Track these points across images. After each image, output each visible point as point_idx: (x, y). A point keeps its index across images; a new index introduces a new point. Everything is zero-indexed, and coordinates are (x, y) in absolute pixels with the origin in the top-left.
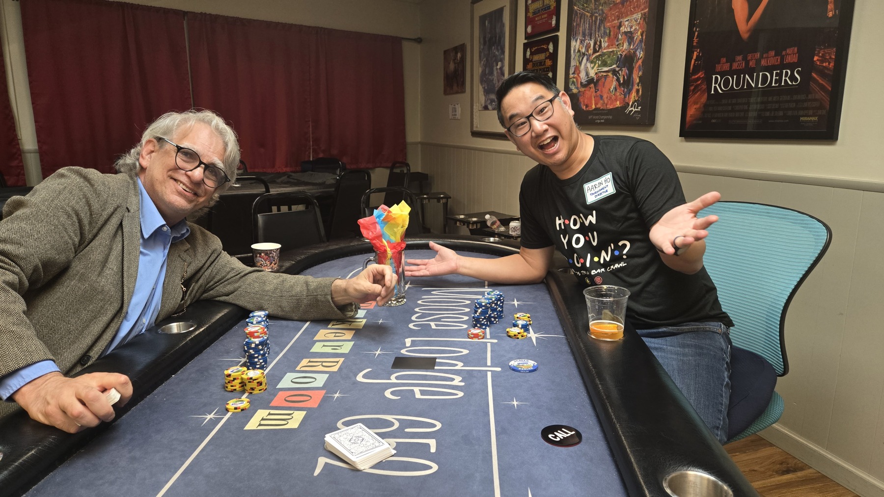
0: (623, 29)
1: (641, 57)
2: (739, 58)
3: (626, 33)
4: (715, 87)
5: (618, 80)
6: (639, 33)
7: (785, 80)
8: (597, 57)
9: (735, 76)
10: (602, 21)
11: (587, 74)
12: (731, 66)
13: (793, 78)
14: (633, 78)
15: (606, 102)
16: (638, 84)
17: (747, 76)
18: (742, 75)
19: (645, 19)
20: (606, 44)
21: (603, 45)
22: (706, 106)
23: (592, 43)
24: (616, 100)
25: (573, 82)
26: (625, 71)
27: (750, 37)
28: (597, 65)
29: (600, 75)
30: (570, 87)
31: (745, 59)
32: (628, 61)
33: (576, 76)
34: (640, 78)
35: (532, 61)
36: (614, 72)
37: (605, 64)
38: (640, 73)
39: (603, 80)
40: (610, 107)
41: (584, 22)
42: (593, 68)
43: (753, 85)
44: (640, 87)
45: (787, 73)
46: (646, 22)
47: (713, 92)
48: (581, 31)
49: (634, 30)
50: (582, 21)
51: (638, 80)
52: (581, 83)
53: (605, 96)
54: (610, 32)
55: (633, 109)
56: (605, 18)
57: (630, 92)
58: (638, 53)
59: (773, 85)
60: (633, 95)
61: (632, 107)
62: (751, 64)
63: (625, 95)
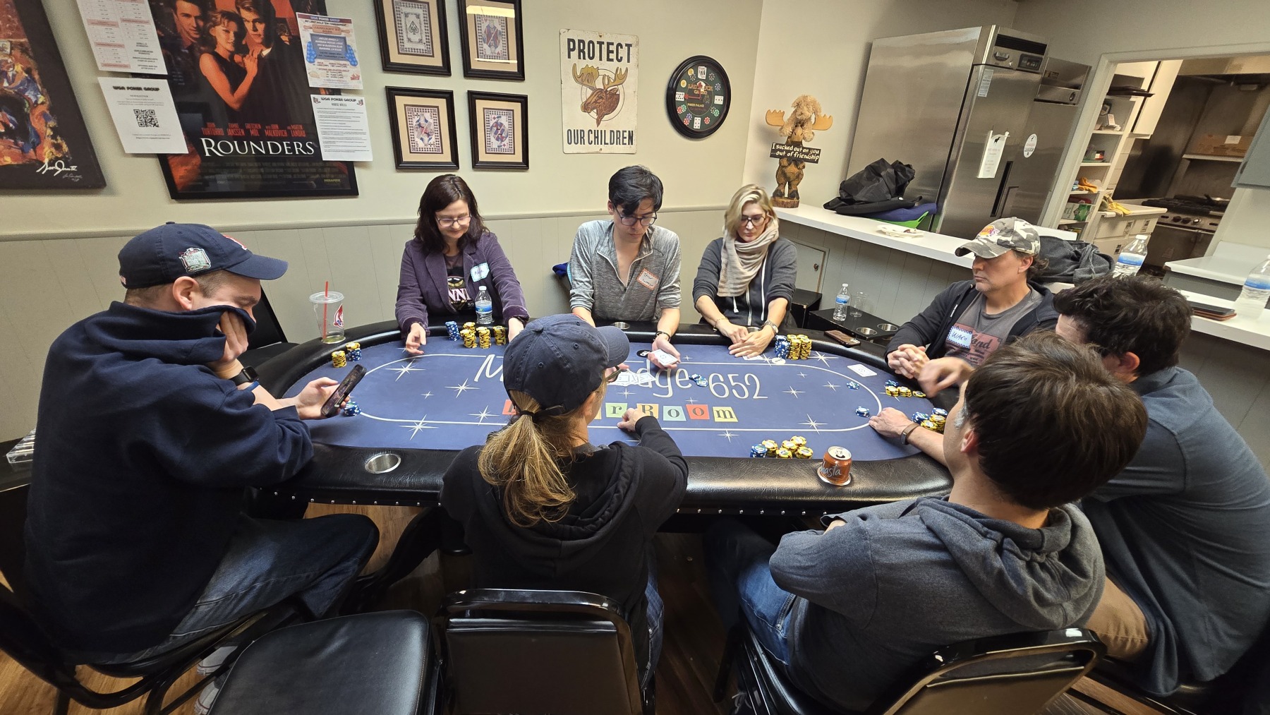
1: (43, 103)
2: (236, 125)
4: (210, 151)
6: (19, 68)
7: (299, 150)
9: (235, 142)
12: (226, 133)
13: (305, 149)
14: (33, 128)
16: (54, 137)
17: (251, 143)
18: (245, 142)
22: (200, 167)
27: (242, 107)
31: (242, 126)
34: (52, 129)
38: (52, 124)
43: (264, 152)
44: (59, 141)
45: (298, 146)
46: (30, 57)
47: (207, 154)
51: (49, 132)
55: (56, 167)
57: (34, 145)
58: (30, 94)
59: (287, 153)
60: (47, 153)
61: (51, 164)
62: (252, 132)
63: (22, 150)
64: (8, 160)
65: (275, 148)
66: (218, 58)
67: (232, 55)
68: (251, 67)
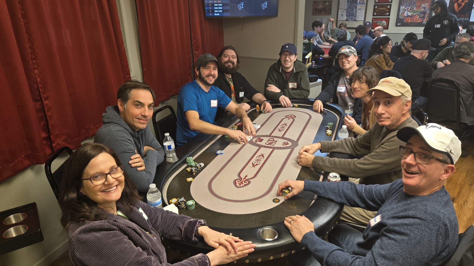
0: (422, 6)
3: (423, 7)
5: (420, 16)
6: (428, 8)
7: (466, 19)
8: (412, 11)
10: (414, 3)
11: (407, 14)
15: (415, 21)
16: (427, 18)
19: (430, 5)
20: (416, 9)
21: (414, 9)
23: (410, 8)
24: (419, 20)
25: (401, 16)
26: (423, 15)
28: (412, 13)
29: (413, 15)
30: (400, 17)
32: (424, 13)
33: (402, 14)
34: (428, 17)
35: (378, 9)
36: (418, 15)
37: (415, 13)
38: (428, 16)
39: (414, 16)
40: (417, 22)
41: (407, 3)
42: (410, 13)
48: (405, 4)
49: (426, 7)
50: (406, 2)
51: (427, 17)
52: (405, 16)
53: (415, 20)
54: (417, 6)
56: (416, 3)
57: (424, 19)
58: (427, 12)
61: (425, 22)
63: (422, 20)
64: (420, 21)
65: (461, 19)
66: (458, 3)
67: (461, 2)
68: (463, 4)
